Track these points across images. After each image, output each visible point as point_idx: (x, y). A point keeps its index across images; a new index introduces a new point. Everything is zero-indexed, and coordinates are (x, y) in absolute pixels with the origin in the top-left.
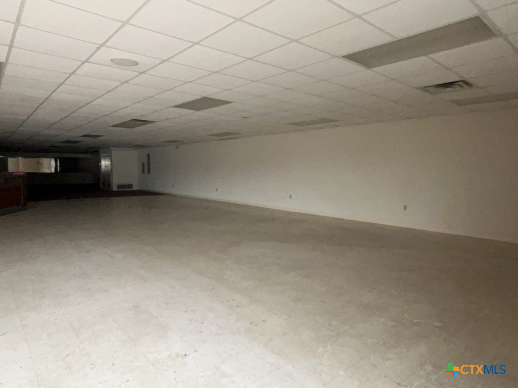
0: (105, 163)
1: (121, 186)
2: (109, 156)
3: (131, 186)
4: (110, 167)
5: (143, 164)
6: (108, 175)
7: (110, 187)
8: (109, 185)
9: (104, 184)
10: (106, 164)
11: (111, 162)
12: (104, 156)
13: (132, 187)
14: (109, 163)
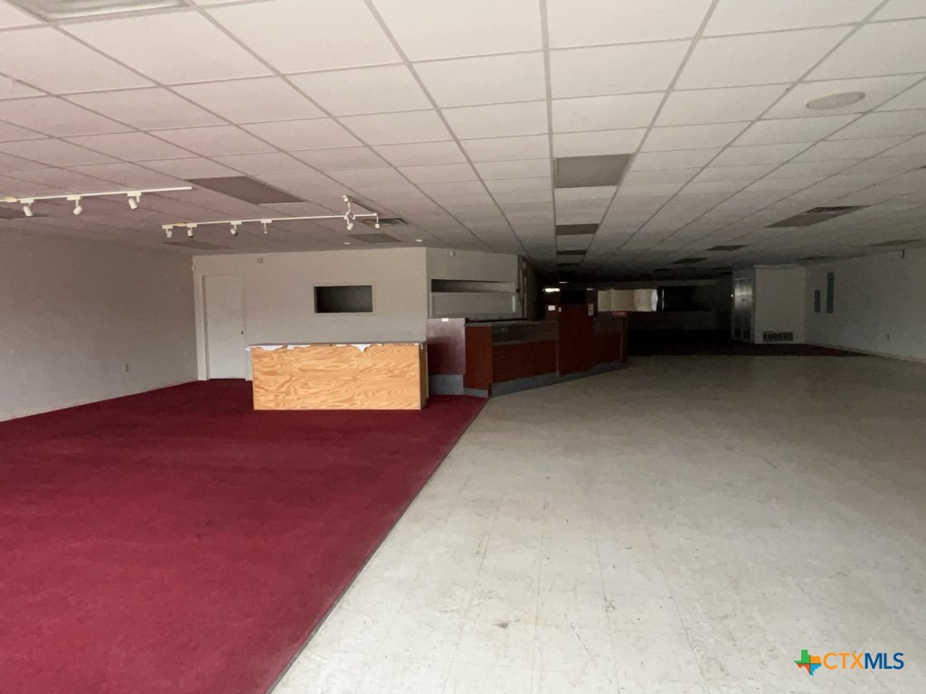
0: (741, 294)
1: (770, 335)
2: (750, 282)
3: (789, 336)
4: (750, 300)
5: (818, 293)
6: (747, 315)
7: (749, 337)
8: (748, 334)
9: (738, 332)
10: (743, 296)
11: (754, 291)
12: (741, 282)
13: (792, 339)
14: (750, 293)
